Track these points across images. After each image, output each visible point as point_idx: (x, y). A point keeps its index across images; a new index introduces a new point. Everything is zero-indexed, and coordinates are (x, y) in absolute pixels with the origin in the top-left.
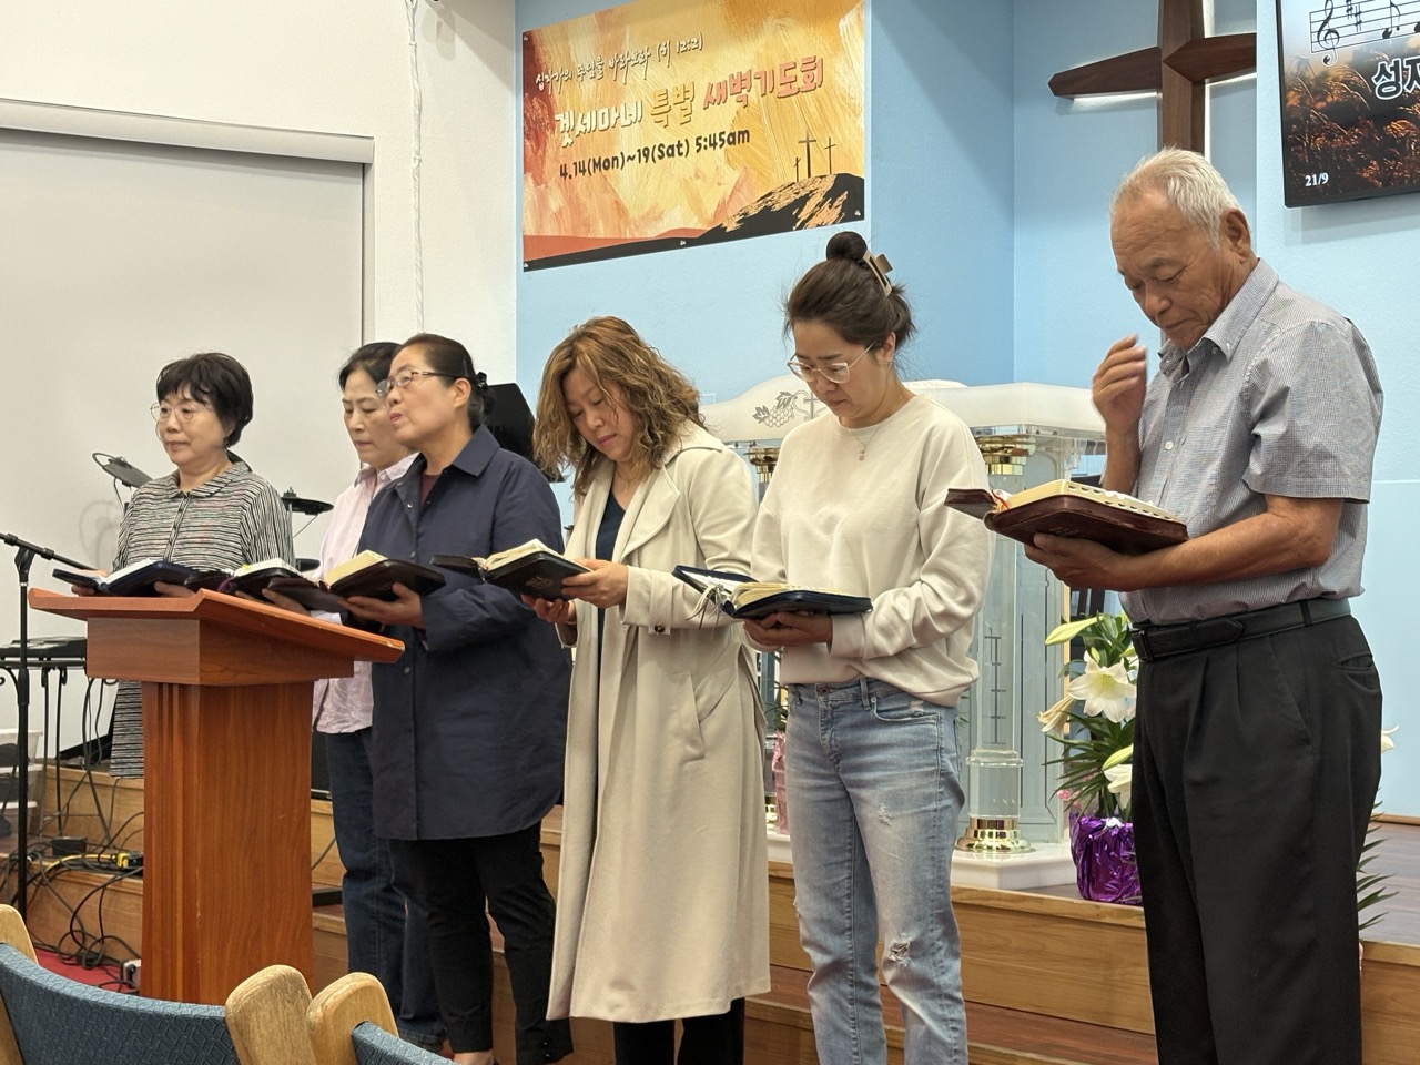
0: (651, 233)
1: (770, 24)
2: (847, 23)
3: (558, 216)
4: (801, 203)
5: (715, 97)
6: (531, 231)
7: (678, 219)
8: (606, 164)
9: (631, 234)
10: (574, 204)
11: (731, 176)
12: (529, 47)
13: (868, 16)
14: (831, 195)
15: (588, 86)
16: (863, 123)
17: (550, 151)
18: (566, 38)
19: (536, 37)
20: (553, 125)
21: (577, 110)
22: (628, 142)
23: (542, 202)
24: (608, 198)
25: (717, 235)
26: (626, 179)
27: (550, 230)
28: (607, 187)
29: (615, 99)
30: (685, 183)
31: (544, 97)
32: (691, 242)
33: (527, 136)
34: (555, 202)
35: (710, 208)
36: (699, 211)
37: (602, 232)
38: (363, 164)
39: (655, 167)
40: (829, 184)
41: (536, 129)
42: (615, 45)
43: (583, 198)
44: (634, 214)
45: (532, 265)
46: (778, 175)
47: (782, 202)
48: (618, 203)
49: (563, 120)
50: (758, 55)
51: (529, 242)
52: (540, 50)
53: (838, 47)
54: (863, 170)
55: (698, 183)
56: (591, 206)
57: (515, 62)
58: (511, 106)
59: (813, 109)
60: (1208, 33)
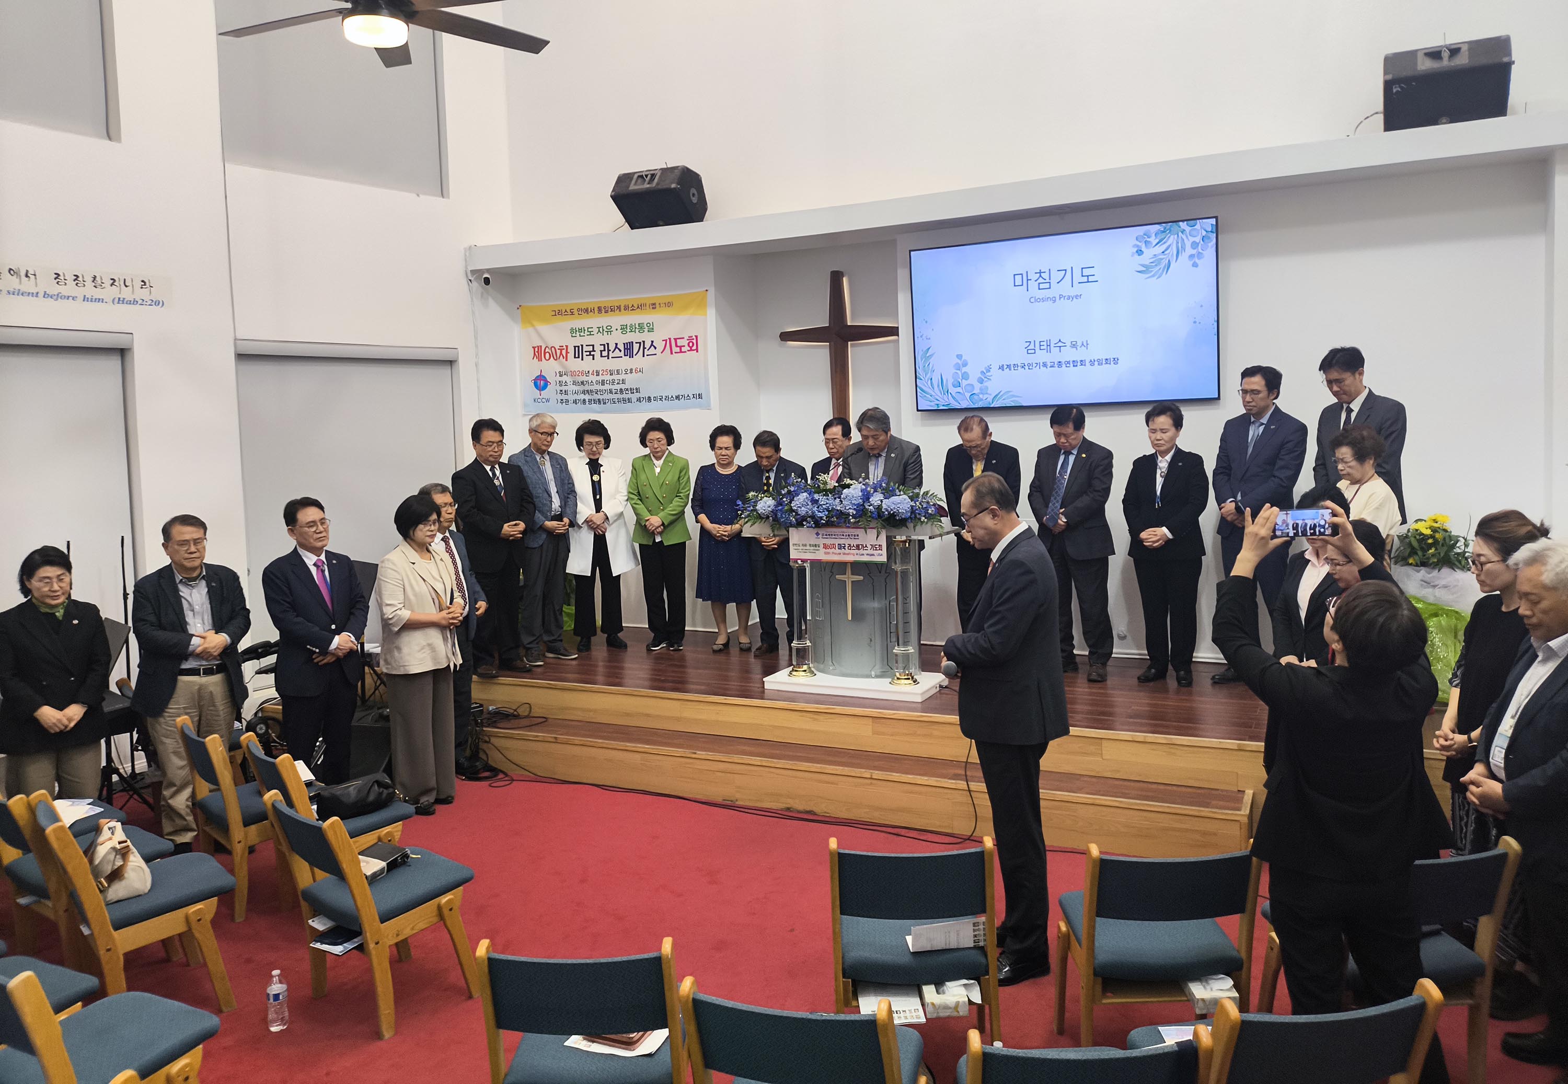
38: (451, 362)
60: (849, 324)
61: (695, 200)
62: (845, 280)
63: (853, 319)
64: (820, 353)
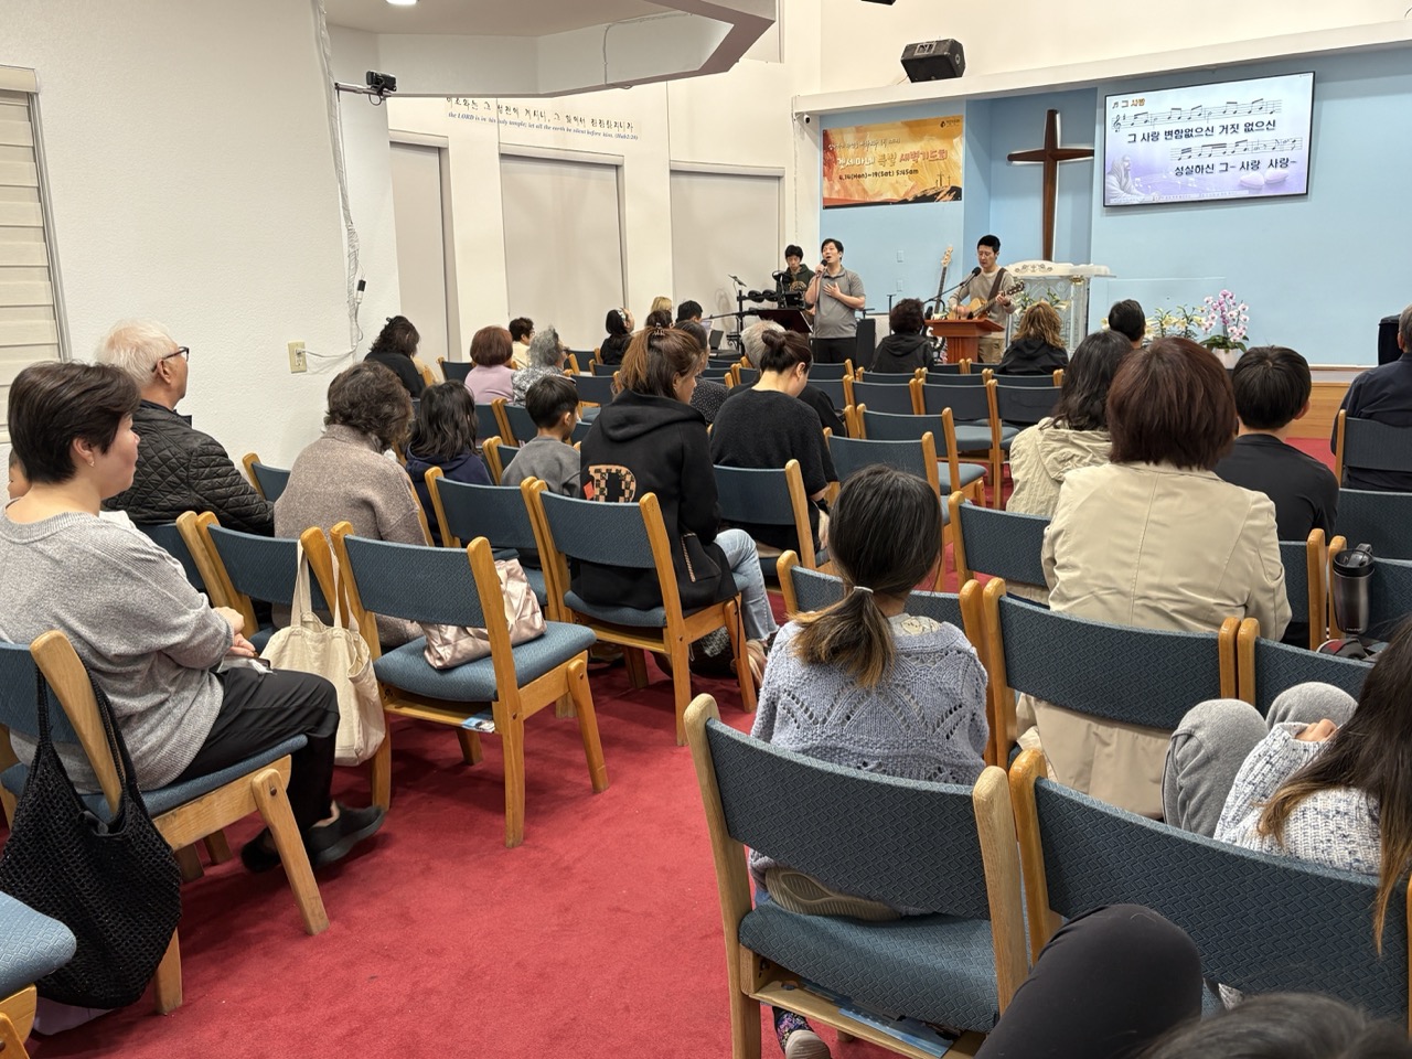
0: (878, 200)
1: (926, 137)
2: (955, 141)
3: (838, 192)
4: (938, 194)
5: (904, 158)
6: (826, 196)
7: (888, 196)
8: (859, 176)
9: (868, 200)
10: (845, 188)
11: (911, 184)
12: (826, 135)
13: (964, 139)
14: (949, 192)
15: (851, 150)
16: (962, 171)
17: (835, 170)
18: (842, 133)
19: (829, 132)
20: (836, 162)
21: (846, 158)
22: (869, 170)
23: (831, 188)
24: (860, 188)
25: (905, 202)
26: (867, 182)
27: (835, 196)
28: (859, 184)
29: (864, 155)
30: (892, 185)
31: (833, 152)
32: (893, 203)
33: (824, 164)
34: (837, 187)
35: (902, 193)
36: (898, 195)
37: (857, 198)
38: (780, 177)
39: (880, 179)
40: (949, 189)
41: (829, 163)
42: (864, 138)
43: (849, 186)
44: (870, 193)
45: (826, 207)
46: (929, 184)
47: (931, 193)
48: (864, 190)
49: (841, 161)
50: (921, 148)
51: (825, 200)
52: (831, 137)
53: (952, 147)
54: (961, 185)
55: (897, 185)
56: (853, 189)
57: (820, 140)
58: (819, 154)
59: (943, 165)
60: (1058, 148)
61: (958, 62)
62: (1058, 117)
63: (1062, 144)
64: (1036, 170)
